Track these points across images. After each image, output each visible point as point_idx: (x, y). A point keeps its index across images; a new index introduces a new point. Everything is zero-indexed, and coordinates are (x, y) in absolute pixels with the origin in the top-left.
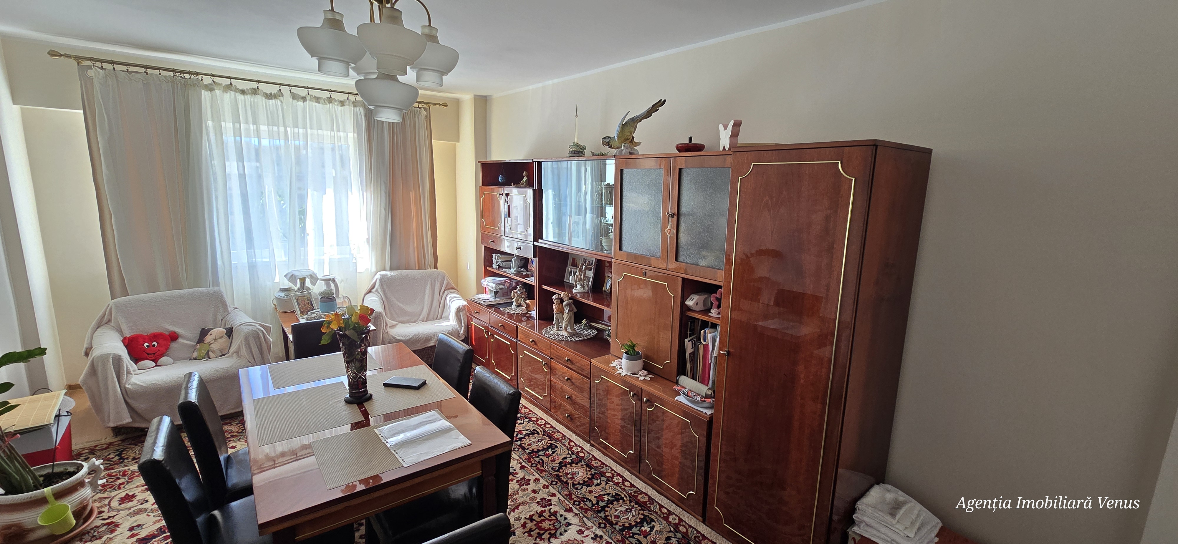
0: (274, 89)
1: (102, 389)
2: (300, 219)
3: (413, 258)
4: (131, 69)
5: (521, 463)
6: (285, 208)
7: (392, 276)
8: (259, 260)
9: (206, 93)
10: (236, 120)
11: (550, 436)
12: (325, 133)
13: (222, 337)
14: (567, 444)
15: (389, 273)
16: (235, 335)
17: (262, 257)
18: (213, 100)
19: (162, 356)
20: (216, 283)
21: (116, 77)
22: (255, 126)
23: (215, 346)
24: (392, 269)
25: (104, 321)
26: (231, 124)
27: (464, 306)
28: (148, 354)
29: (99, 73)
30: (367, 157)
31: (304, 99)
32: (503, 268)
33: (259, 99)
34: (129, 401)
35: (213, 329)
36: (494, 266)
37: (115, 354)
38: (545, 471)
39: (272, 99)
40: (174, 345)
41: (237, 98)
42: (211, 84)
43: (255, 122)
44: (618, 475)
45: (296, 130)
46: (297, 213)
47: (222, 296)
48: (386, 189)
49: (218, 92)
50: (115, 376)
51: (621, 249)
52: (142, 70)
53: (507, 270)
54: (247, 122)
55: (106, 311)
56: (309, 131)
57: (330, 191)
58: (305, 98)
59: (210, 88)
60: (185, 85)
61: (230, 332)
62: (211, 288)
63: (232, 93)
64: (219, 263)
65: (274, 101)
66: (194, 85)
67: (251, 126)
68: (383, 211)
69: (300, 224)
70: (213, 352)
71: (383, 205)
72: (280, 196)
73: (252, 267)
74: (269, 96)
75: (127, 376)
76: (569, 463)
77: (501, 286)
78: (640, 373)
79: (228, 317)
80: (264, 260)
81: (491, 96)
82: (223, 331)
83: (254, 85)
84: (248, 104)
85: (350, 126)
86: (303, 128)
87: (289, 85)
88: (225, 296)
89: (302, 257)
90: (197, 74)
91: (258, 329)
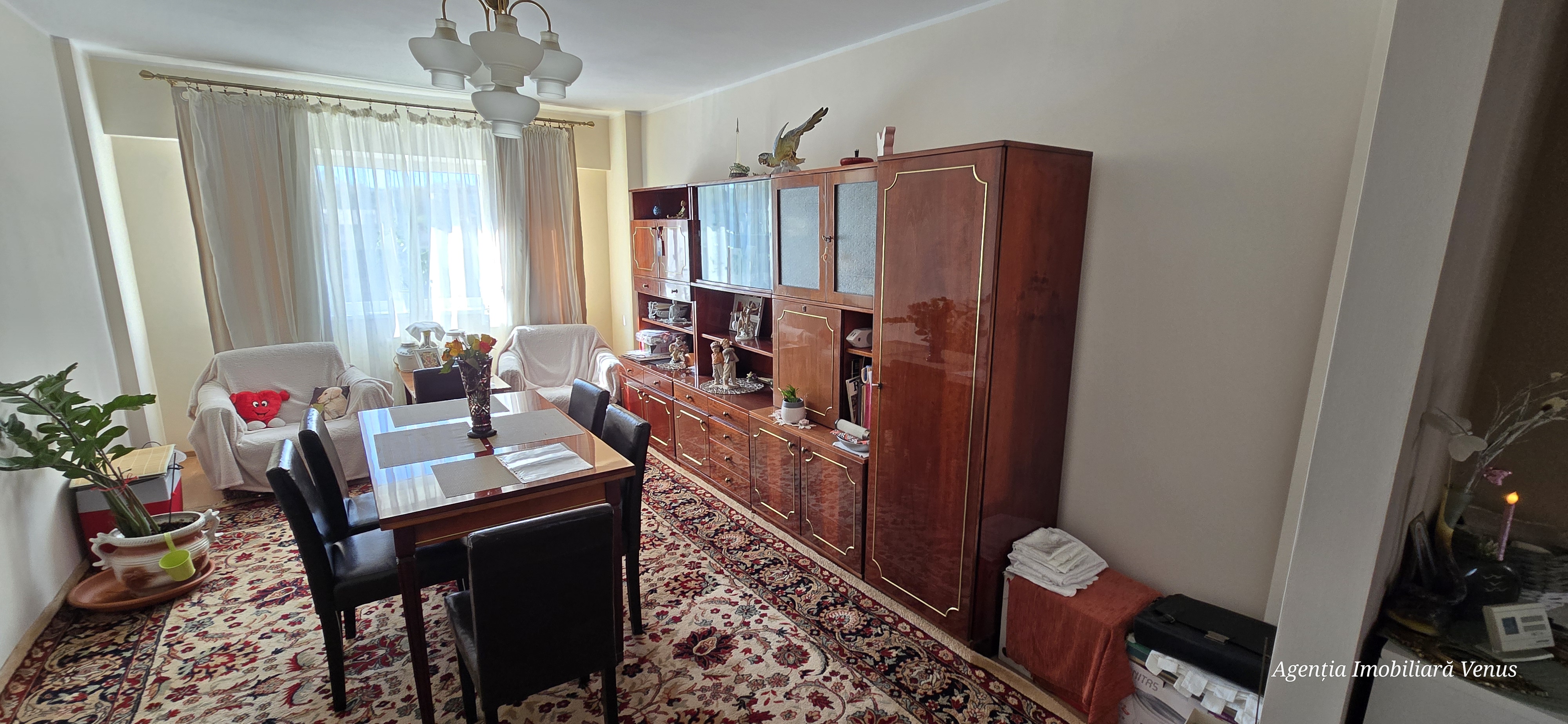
0: (389, 110)
1: (211, 446)
2: (423, 264)
3: (557, 309)
4: (230, 89)
5: (672, 530)
6: (406, 251)
7: (532, 331)
8: (376, 313)
9: (313, 115)
10: (347, 147)
11: (709, 506)
12: (449, 160)
13: (338, 396)
14: (727, 513)
15: (528, 328)
16: (352, 395)
17: (379, 308)
18: (320, 124)
19: (273, 416)
20: (329, 336)
21: (213, 99)
22: (368, 153)
23: (330, 407)
24: (532, 323)
25: (209, 378)
26: (342, 151)
27: (616, 365)
28: (258, 414)
29: (195, 95)
30: (499, 187)
31: (424, 120)
32: (660, 318)
33: (372, 121)
34: (241, 461)
35: (326, 388)
36: (650, 316)
37: (224, 409)
38: (698, 537)
39: (387, 121)
40: (284, 405)
41: (348, 120)
42: (317, 105)
43: (368, 149)
44: (780, 541)
45: (415, 158)
46: (419, 258)
47: (337, 351)
48: (522, 225)
49: (325, 114)
50: (225, 433)
51: (780, 283)
52: (242, 90)
53: (665, 321)
54: (359, 149)
55: (210, 367)
56: (430, 158)
57: (457, 228)
58: (425, 118)
59: (316, 109)
60: (290, 107)
61: (346, 391)
62: (324, 342)
63: (342, 114)
64: (332, 315)
65: (389, 123)
66: (300, 107)
67: (364, 153)
68: (519, 252)
69: (423, 269)
70: (329, 413)
71: (519, 247)
72: (399, 238)
73: (370, 320)
74: (384, 118)
75: (238, 434)
76: (726, 530)
77: (659, 340)
78: (801, 422)
79: (344, 376)
80: (383, 313)
81: (645, 112)
82: (338, 391)
83: (366, 105)
84: (360, 127)
85: (478, 152)
86: (423, 155)
87: (406, 105)
88: (340, 352)
89: (426, 310)
90: (302, 93)
91: (378, 386)
